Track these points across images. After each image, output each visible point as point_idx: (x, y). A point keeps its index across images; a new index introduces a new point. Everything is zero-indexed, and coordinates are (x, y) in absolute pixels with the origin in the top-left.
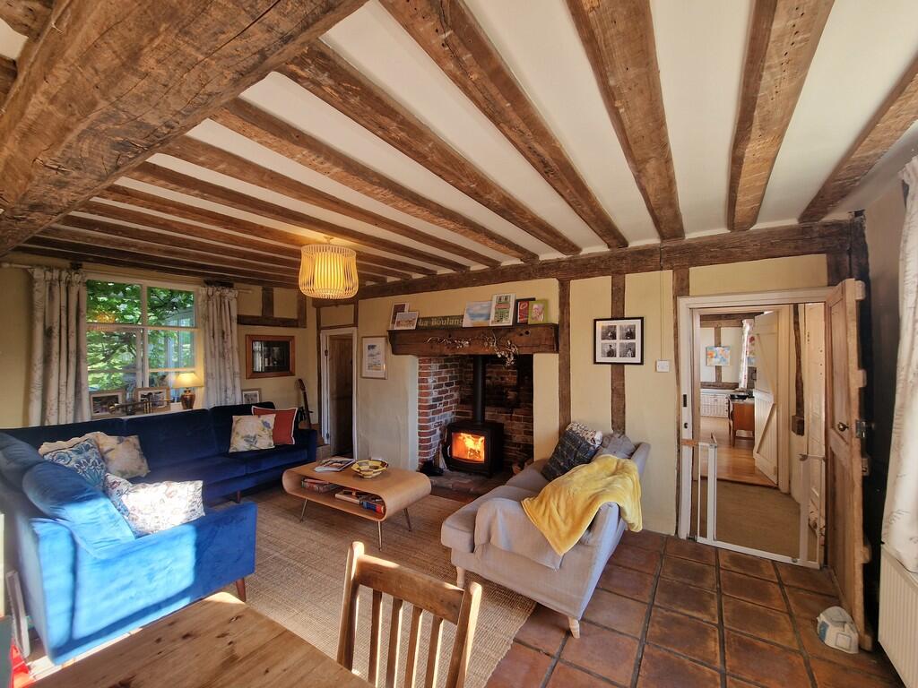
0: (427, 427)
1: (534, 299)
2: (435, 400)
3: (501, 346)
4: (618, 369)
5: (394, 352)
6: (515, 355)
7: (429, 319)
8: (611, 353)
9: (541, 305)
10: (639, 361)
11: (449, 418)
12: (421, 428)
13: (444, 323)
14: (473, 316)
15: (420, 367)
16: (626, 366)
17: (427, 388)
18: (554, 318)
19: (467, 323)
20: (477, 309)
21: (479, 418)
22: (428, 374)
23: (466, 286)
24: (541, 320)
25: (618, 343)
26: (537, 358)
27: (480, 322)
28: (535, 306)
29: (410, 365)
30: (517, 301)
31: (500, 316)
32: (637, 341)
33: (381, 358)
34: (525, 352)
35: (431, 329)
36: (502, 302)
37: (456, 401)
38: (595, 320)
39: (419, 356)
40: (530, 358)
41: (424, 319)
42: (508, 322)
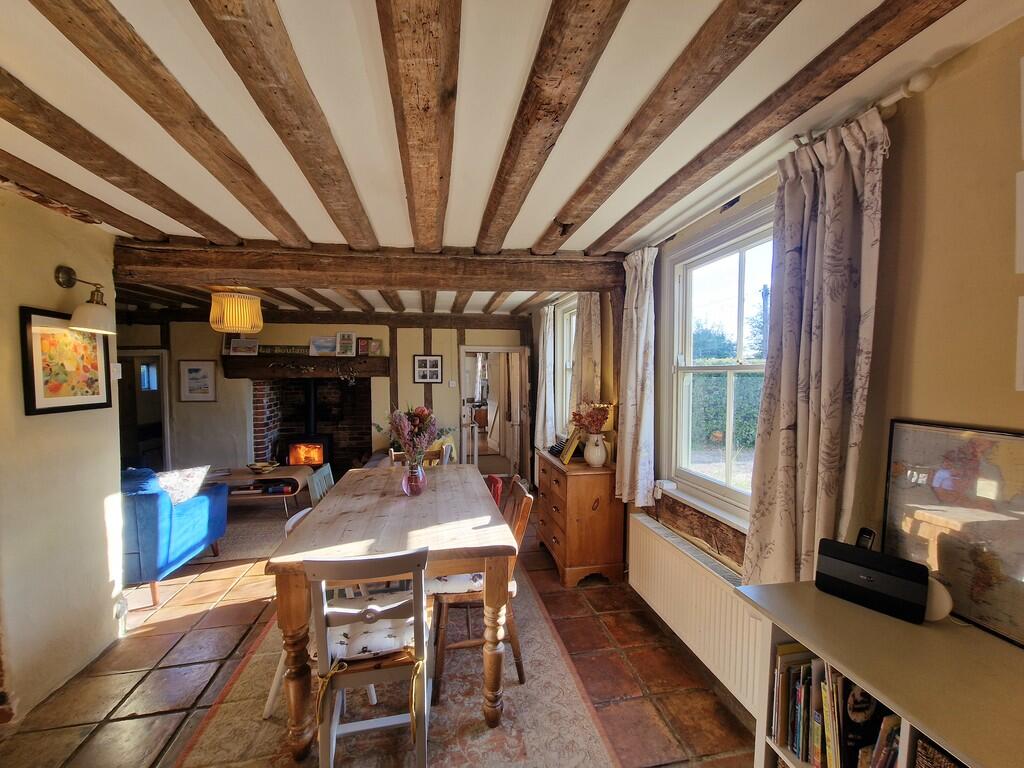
1: (371, 339)
2: (269, 418)
3: (344, 372)
4: (428, 386)
5: (227, 375)
6: (356, 378)
7: (272, 347)
8: (424, 377)
9: (378, 344)
10: (440, 382)
11: (276, 435)
13: (289, 352)
14: (318, 347)
15: (255, 390)
16: (432, 384)
17: (263, 408)
18: (387, 352)
19: (313, 352)
20: (322, 342)
21: (313, 430)
22: (263, 396)
23: (311, 322)
24: (378, 353)
25: (428, 370)
26: (374, 380)
27: (326, 352)
28: (373, 344)
29: (245, 387)
30: (358, 339)
31: (345, 347)
32: (439, 369)
33: (210, 382)
34: (364, 375)
35: (273, 356)
36: (346, 339)
37: (279, 420)
38: (414, 356)
39: (252, 379)
40: (368, 380)
41: (265, 347)
42: (352, 353)
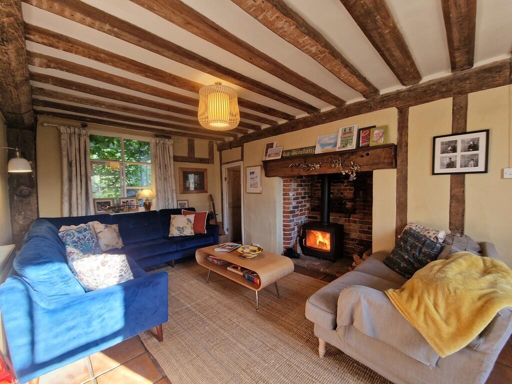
0: (288, 226)
1: (374, 127)
2: (294, 207)
3: (344, 166)
4: (458, 179)
5: (267, 175)
6: (356, 173)
7: (291, 151)
8: (451, 165)
9: (382, 131)
10: (483, 170)
11: (303, 220)
12: (284, 226)
13: (301, 153)
14: (323, 145)
15: (284, 185)
16: (466, 175)
17: (289, 199)
18: (393, 138)
19: (318, 151)
20: (326, 140)
21: (326, 221)
22: (289, 190)
23: (318, 124)
24: (381, 142)
25: (458, 156)
26: (377, 174)
27: (329, 149)
28: (376, 132)
29: (277, 183)
30: (359, 130)
31: (345, 142)
32: (481, 152)
33: (258, 180)
34: (365, 169)
35: (291, 158)
36: (347, 132)
37: (308, 209)
38: (434, 138)
39: (283, 177)
40: (370, 175)
41: (286, 151)
42: (352, 146)
